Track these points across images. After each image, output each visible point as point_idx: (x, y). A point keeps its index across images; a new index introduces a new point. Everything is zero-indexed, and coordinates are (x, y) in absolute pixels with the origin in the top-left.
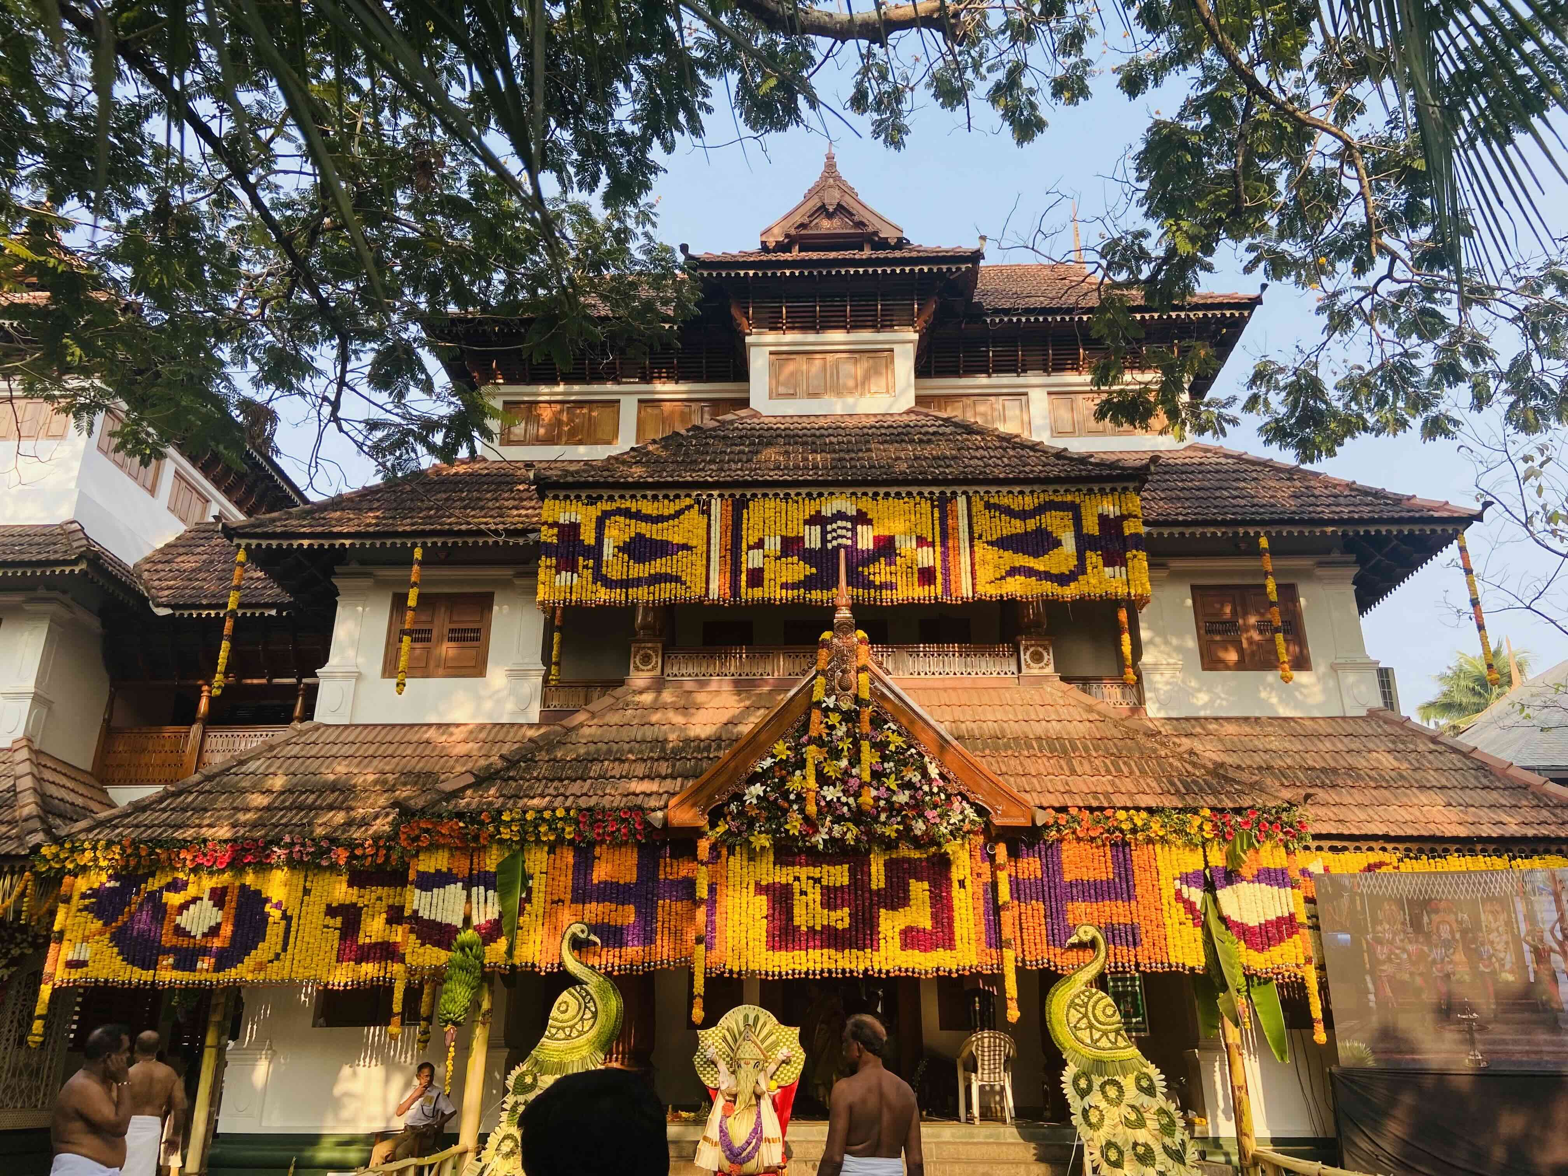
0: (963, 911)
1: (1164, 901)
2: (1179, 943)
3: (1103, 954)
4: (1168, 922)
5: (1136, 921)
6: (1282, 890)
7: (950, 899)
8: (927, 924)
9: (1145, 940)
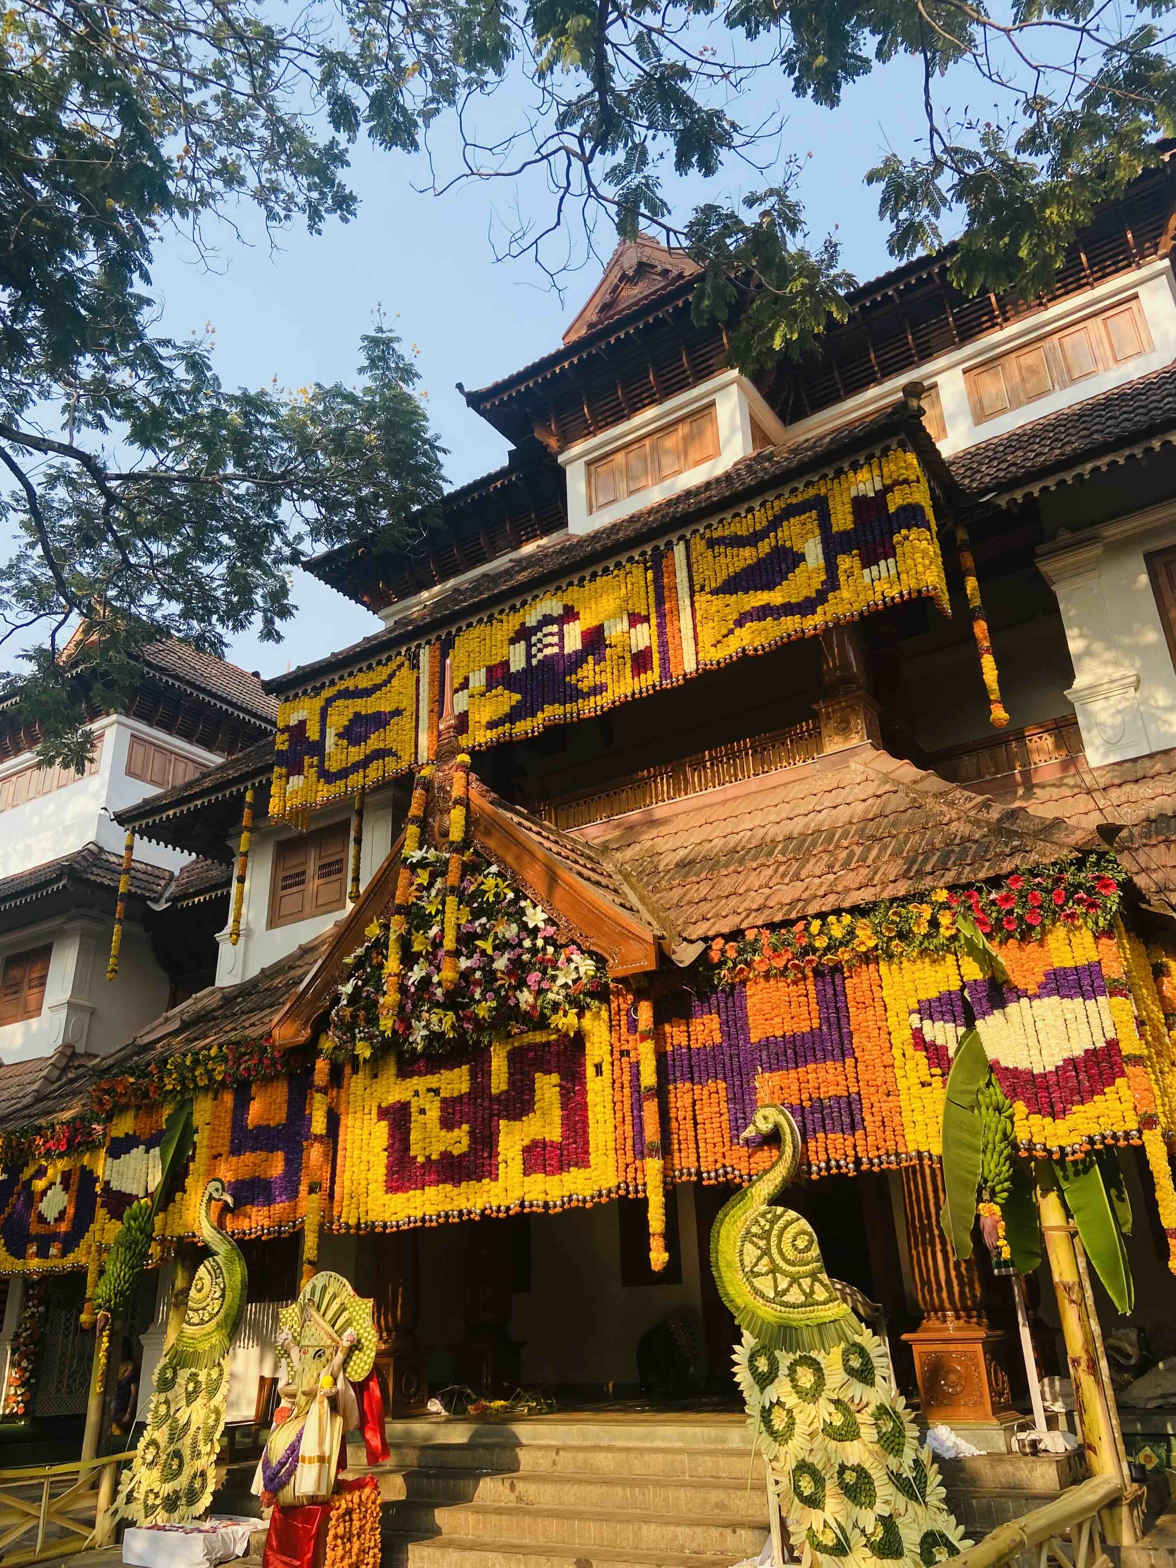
0: (599, 1109)
1: (897, 1053)
2: (918, 1118)
3: (789, 1150)
4: (902, 1084)
5: (854, 1090)
6: (1090, 1003)
7: (584, 1093)
8: (555, 1134)
9: (868, 1118)
